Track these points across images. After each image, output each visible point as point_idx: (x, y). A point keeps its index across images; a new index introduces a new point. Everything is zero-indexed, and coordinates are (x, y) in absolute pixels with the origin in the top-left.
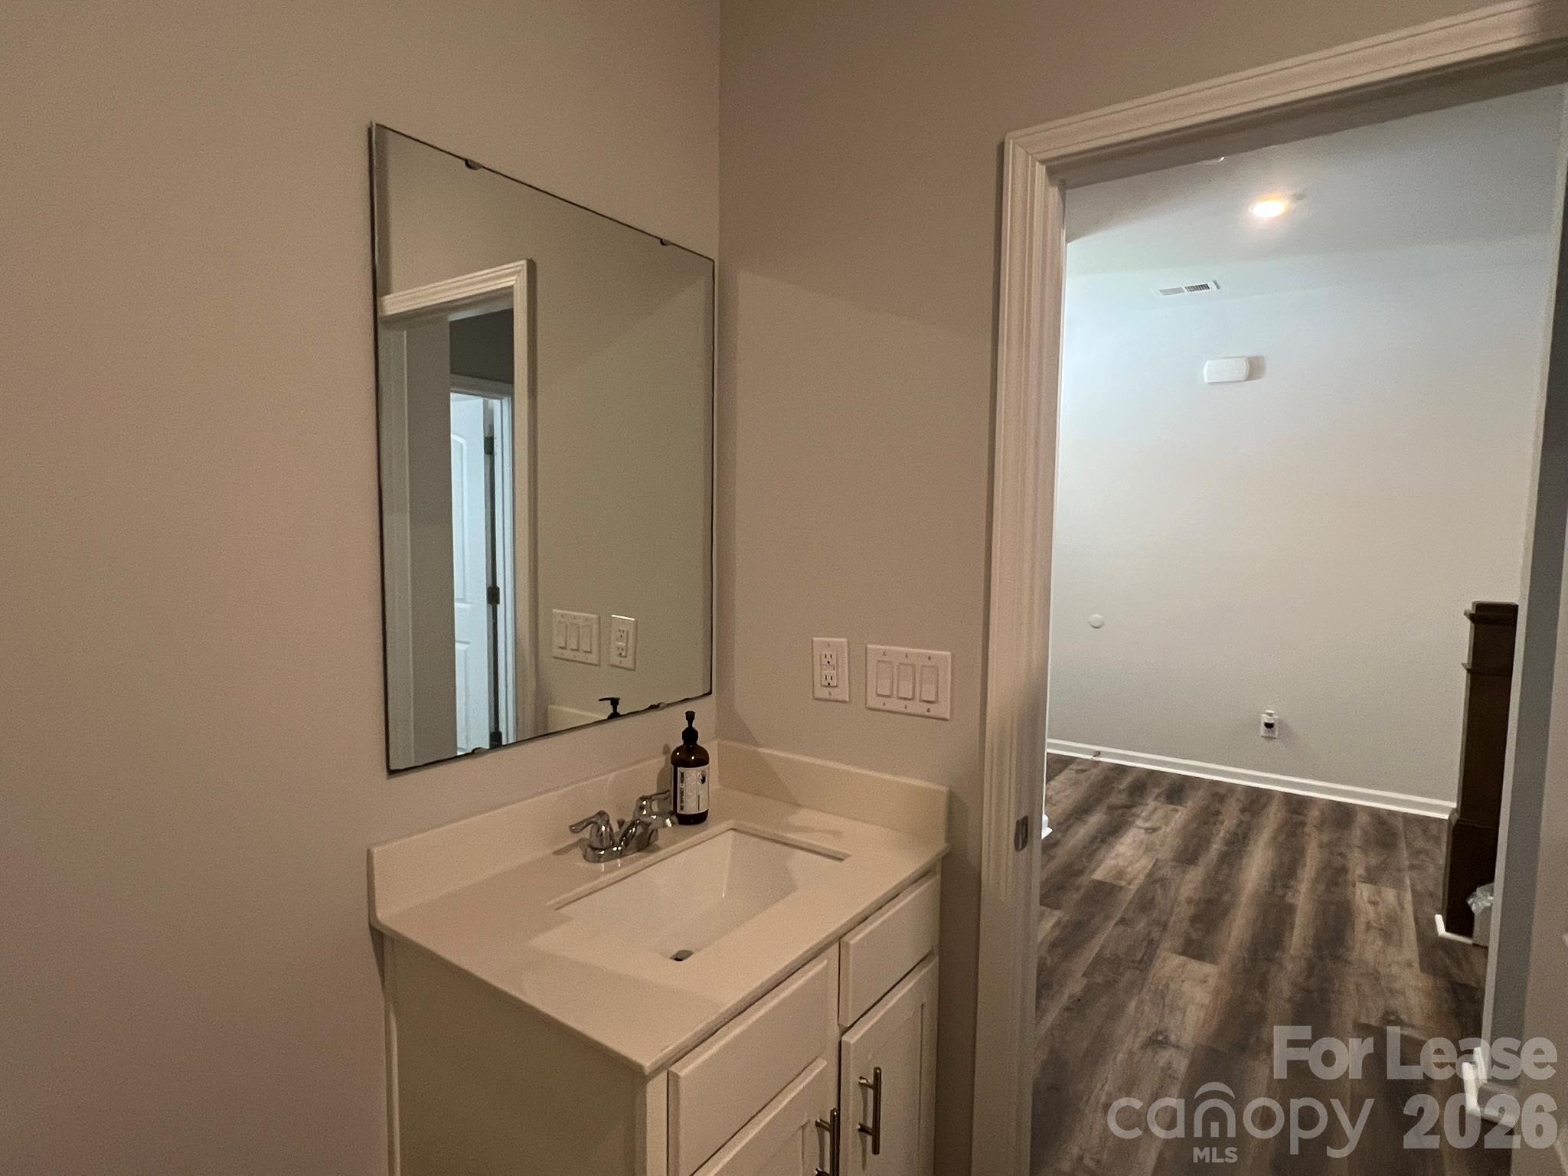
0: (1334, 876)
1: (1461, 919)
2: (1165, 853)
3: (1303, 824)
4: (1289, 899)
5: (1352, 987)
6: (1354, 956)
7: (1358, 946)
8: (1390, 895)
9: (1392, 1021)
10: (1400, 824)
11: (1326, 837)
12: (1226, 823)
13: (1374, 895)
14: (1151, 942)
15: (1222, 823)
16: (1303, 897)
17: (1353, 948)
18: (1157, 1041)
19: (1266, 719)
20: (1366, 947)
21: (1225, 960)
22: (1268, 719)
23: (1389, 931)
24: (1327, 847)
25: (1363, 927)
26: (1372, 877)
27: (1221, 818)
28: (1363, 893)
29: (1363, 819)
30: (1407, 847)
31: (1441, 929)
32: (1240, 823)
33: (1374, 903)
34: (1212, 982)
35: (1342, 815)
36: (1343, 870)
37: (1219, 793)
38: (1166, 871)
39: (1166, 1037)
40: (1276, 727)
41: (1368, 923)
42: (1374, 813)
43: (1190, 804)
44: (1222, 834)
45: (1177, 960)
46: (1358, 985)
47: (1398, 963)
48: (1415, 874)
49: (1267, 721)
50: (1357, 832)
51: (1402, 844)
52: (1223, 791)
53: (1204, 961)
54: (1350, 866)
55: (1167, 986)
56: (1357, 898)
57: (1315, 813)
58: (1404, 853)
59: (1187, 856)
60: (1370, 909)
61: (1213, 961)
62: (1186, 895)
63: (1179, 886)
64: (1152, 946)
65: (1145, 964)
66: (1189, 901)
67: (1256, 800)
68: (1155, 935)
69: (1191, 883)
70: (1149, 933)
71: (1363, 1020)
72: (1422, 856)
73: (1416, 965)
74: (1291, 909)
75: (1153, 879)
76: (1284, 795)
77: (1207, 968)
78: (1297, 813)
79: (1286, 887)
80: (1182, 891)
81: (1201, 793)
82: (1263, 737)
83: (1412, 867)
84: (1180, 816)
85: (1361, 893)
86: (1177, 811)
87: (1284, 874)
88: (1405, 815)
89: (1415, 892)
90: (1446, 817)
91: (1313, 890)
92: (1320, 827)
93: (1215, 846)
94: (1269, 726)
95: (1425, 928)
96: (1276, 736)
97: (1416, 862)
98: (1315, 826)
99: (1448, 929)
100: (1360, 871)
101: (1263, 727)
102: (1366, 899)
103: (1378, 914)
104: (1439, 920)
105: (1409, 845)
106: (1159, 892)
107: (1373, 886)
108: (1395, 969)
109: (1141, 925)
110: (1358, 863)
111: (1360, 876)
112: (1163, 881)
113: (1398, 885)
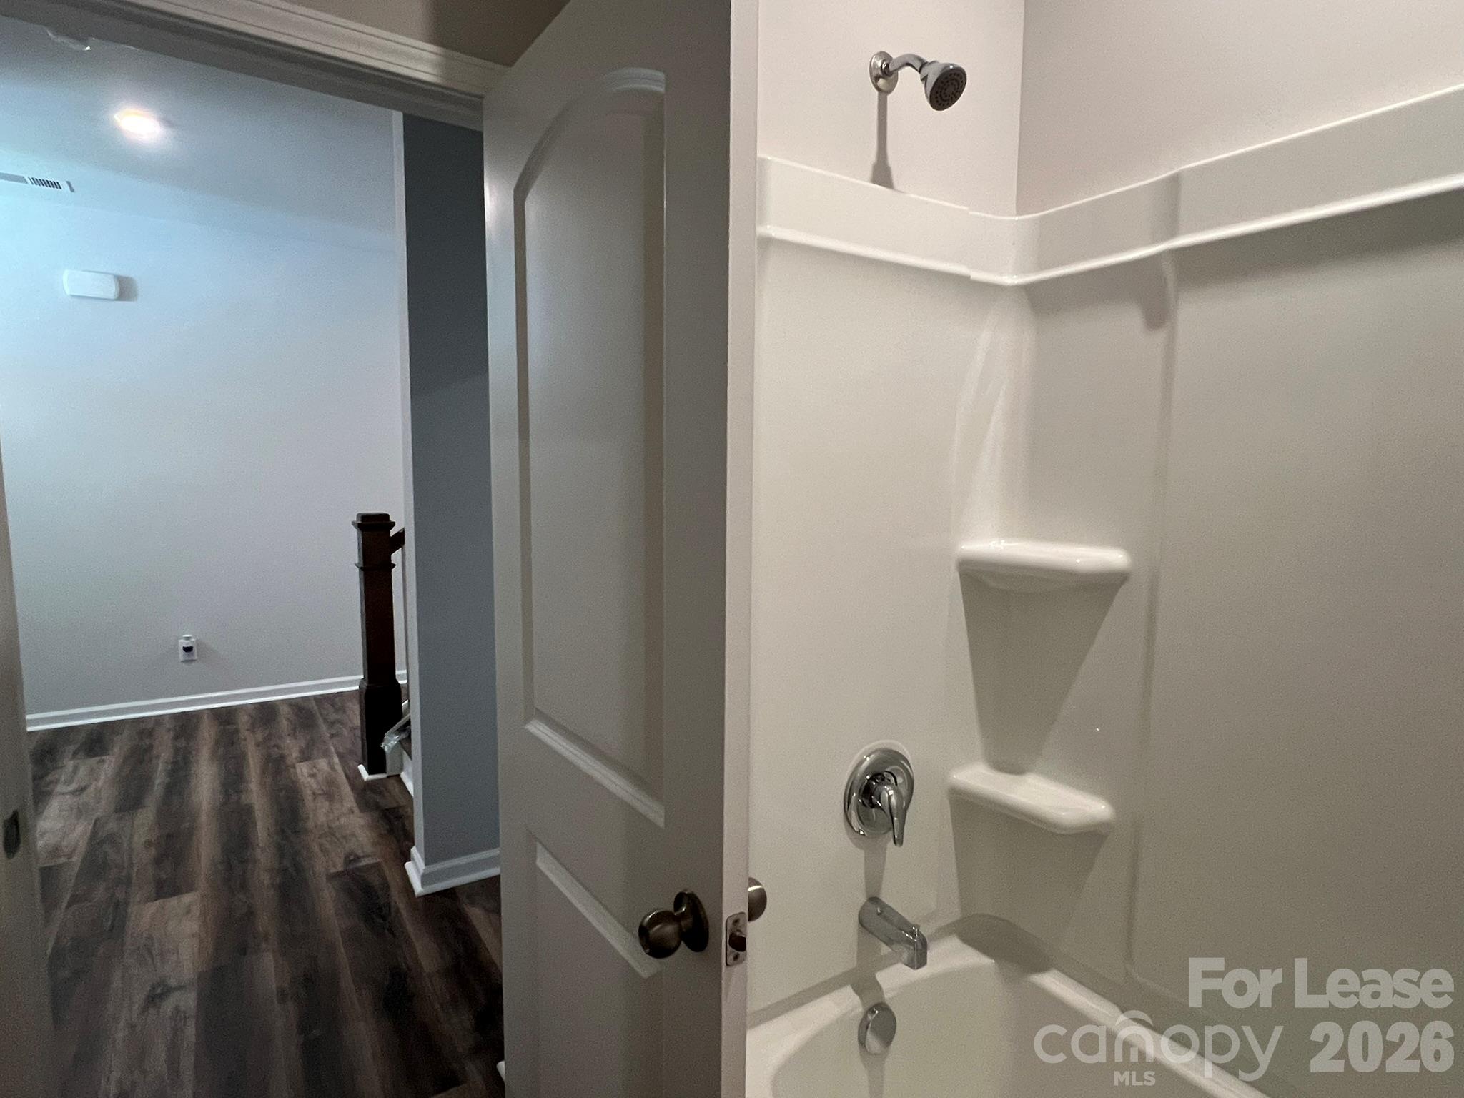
0: (276, 766)
1: (376, 761)
2: (103, 808)
3: (237, 731)
4: (245, 799)
5: (316, 849)
6: (310, 824)
7: (311, 816)
8: (323, 764)
9: (352, 860)
10: (313, 705)
11: (260, 736)
12: (163, 755)
13: (312, 769)
14: (117, 905)
15: (158, 757)
16: (256, 795)
17: (308, 818)
18: (155, 998)
19: (187, 644)
20: (318, 813)
21: (202, 883)
22: (188, 644)
23: (330, 794)
24: (264, 744)
25: (310, 798)
26: (305, 756)
27: (155, 752)
28: (303, 770)
29: (285, 710)
30: (324, 722)
31: (366, 776)
32: (177, 750)
33: (313, 776)
34: (196, 910)
35: (266, 713)
36: (282, 758)
37: (144, 730)
38: (112, 826)
39: (165, 985)
40: (195, 649)
41: (314, 794)
42: (290, 703)
43: (116, 750)
44: (161, 767)
45: (153, 907)
46: (321, 845)
47: (344, 815)
48: (335, 740)
49: (185, 646)
50: (284, 723)
51: (320, 721)
52: (150, 726)
53: (182, 893)
54: (286, 752)
55: (150, 938)
56: (300, 777)
57: (243, 720)
58: (323, 728)
59: (129, 801)
60: (312, 781)
61: (190, 888)
62: (143, 840)
63: (132, 836)
64: (119, 908)
65: (117, 929)
66: (148, 844)
67: (185, 724)
68: (120, 895)
69: (144, 824)
70: (113, 895)
71: (333, 870)
72: (337, 725)
73: (356, 810)
74: (249, 810)
75: (96, 841)
76: (209, 712)
77: (187, 898)
78: (229, 724)
79: (239, 792)
80: (136, 839)
81: (126, 733)
82: (182, 661)
83: (332, 736)
84: (108, 766)
85: (302, 771)
86: (103, 761)
87: (232, 781)
88: (315, 697)
89: (339, 754)
90: (357, 688)
91: (262, 784)
92: (252, 729)
93: (158, 781)
94: (188, 649)
95: (353, 777)
96: (196, 657)
97: (333, 732)
98: (248, 730)
99: (370, 773)
100: (295, 754)
101: (181, 651)
102: (306, 775)
103: (318, 783)
104: (362, 768)
105: (325, 720)
106: (110, 851)
107: (307, 763)
108: (343, 820)
109: (100, 893)
110: (292, 748)
111: (296, 758)
112: (112, 839)
113: (326, 754)
